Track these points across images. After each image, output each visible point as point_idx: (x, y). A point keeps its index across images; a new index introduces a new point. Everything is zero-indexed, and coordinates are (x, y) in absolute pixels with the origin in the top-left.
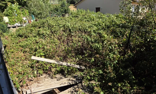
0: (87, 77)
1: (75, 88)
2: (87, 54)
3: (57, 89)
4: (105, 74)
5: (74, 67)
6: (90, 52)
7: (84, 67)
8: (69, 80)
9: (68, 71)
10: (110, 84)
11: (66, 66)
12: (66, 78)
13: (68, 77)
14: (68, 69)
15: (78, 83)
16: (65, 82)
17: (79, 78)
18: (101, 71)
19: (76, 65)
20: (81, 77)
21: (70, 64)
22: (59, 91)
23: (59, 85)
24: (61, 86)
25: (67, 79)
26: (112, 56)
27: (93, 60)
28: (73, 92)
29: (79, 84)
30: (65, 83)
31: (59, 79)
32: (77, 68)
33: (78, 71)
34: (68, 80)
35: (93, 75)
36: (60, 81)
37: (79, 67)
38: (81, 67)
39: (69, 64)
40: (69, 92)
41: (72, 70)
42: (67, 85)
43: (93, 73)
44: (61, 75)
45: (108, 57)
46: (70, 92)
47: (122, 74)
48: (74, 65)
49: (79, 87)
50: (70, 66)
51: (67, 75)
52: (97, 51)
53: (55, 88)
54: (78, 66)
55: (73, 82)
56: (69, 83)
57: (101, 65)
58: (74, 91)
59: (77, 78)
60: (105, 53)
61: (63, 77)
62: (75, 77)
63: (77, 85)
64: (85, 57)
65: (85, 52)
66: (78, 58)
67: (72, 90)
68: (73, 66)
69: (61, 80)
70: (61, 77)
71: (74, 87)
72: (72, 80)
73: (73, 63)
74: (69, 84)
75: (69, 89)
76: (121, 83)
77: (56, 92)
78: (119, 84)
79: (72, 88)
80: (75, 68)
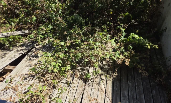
0: (40, 37)
1: (31, 55)
2: (22, 14)
3: (8, 66)
4: (56, 27)
5: (14, 35)
6: (25, 9)
7: (28, 31)
8: (18, 51)
9: (10, 43)
10: (65, 33)
11: (2, 38)
12: (11, 51)
13: (14, 49)
14: (8, 41)
15: (30, 49)
16: (13, 55)
17: (29, 44)
18: (51, 26)
19: (17, 32)
20: (30, 43)
21: (8, 34)
22: (13, 66)
23: (8, 61)
24: (12, 61)
25: (13, 51)
26: (54, 6)
27: (35, 18)
28: (31, 59)
29: (32, 49)
30: (15, 56)
31: (4, 56)
32: (19, 35)
33: (22, 37)
34: (16, 51)
35: (45, 33)
36: (6, 58)
37: (21, 33)
38: (24, 32)
39: (5, 34)
40: (26, 61)
41: (14, 39)
42: (19, 56)
43: (44, 31)
44: (2, 52)
45: (50, 9)
46: (28, 60)
47: (71, 20)
48: (12, 32)
49: (34, 52)
50: (9, 35)
51: (11, 48)
52: (34, 6)
53: (6, 66)
54: (19, 32)
55: (24, 50)
56: (20, 53)
57: (46, 21)
58: (31, 57)
59: (26, 45)
60: (45, 5)
61: (6, 51)
62: (22, 46)
63: (31, 51)
64: (23, 18)
65: (17, 12)
66: (14, 23)
67: (29, 58)
68: (12, 34)
69: (7, 56)
70: (5, 52)
71: (29, 54)
72: (22, 50)
73: (10, 31)
74: (21, 55)
75: (25, 59)
76: (73, 29)
77: (10, 69)
78: (71, 31)
79: (26, 56)
80: (16, 35)
